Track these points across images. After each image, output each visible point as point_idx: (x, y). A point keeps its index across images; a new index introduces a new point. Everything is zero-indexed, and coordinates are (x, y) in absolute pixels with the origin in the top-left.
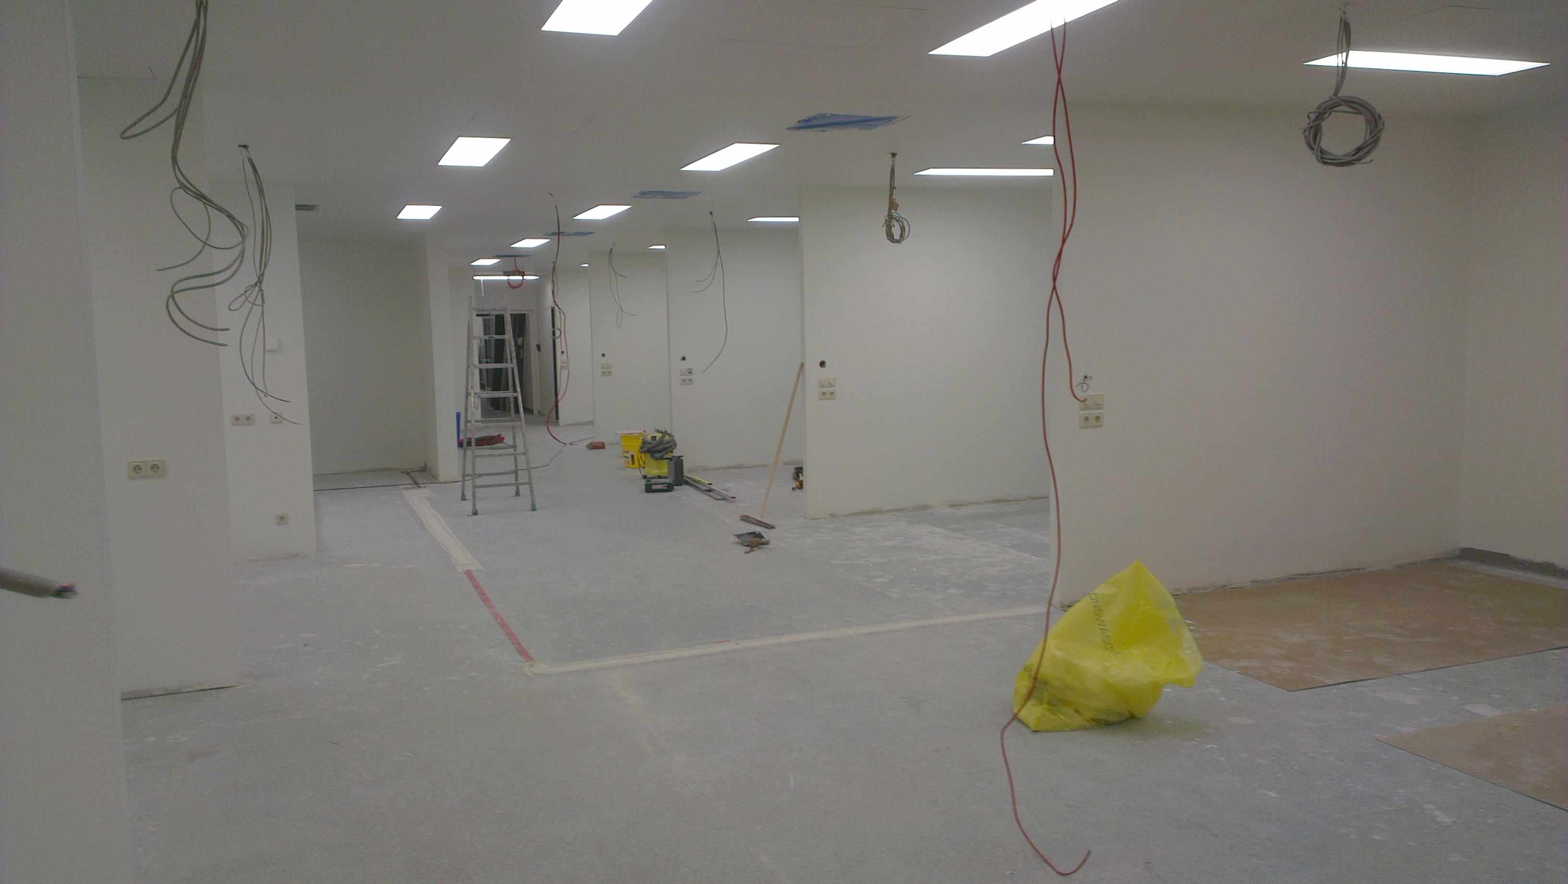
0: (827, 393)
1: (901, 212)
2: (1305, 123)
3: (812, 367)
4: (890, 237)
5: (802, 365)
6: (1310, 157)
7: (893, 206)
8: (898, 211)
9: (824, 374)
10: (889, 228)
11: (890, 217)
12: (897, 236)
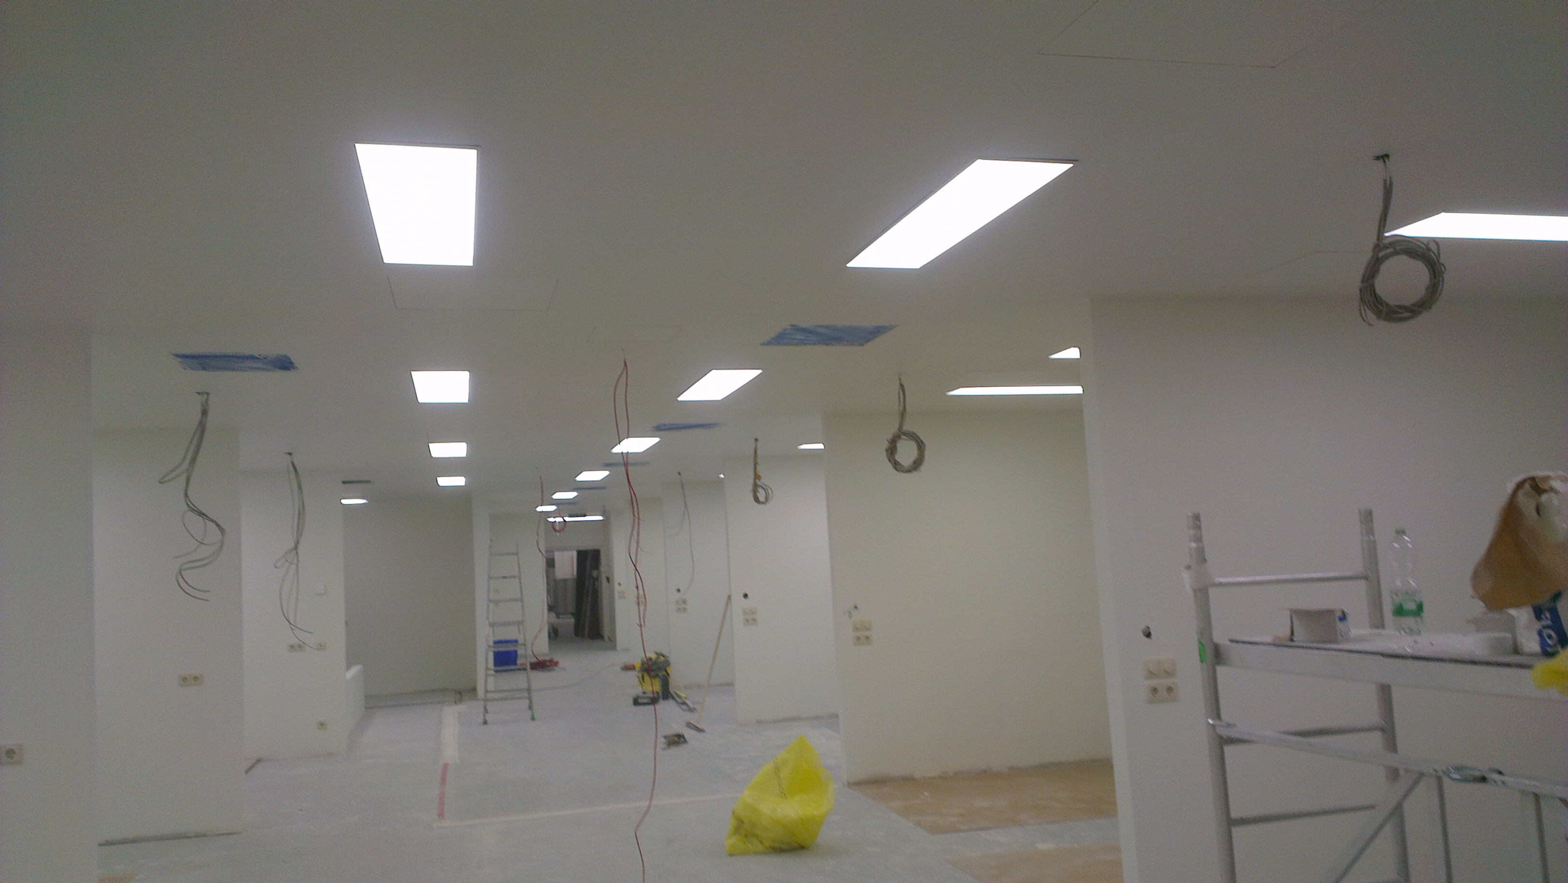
0: (750, 619)
1: (764, 481)
2: (886, 445)
3: (737, 597)
4: (757, 500)
5: (729, 597)
6: (889, 465)
7: (757, 477)
8: (762, 480)
9: (746, 603)
10: (755, 492)
11: (756, 487)
12: (762, 499)
